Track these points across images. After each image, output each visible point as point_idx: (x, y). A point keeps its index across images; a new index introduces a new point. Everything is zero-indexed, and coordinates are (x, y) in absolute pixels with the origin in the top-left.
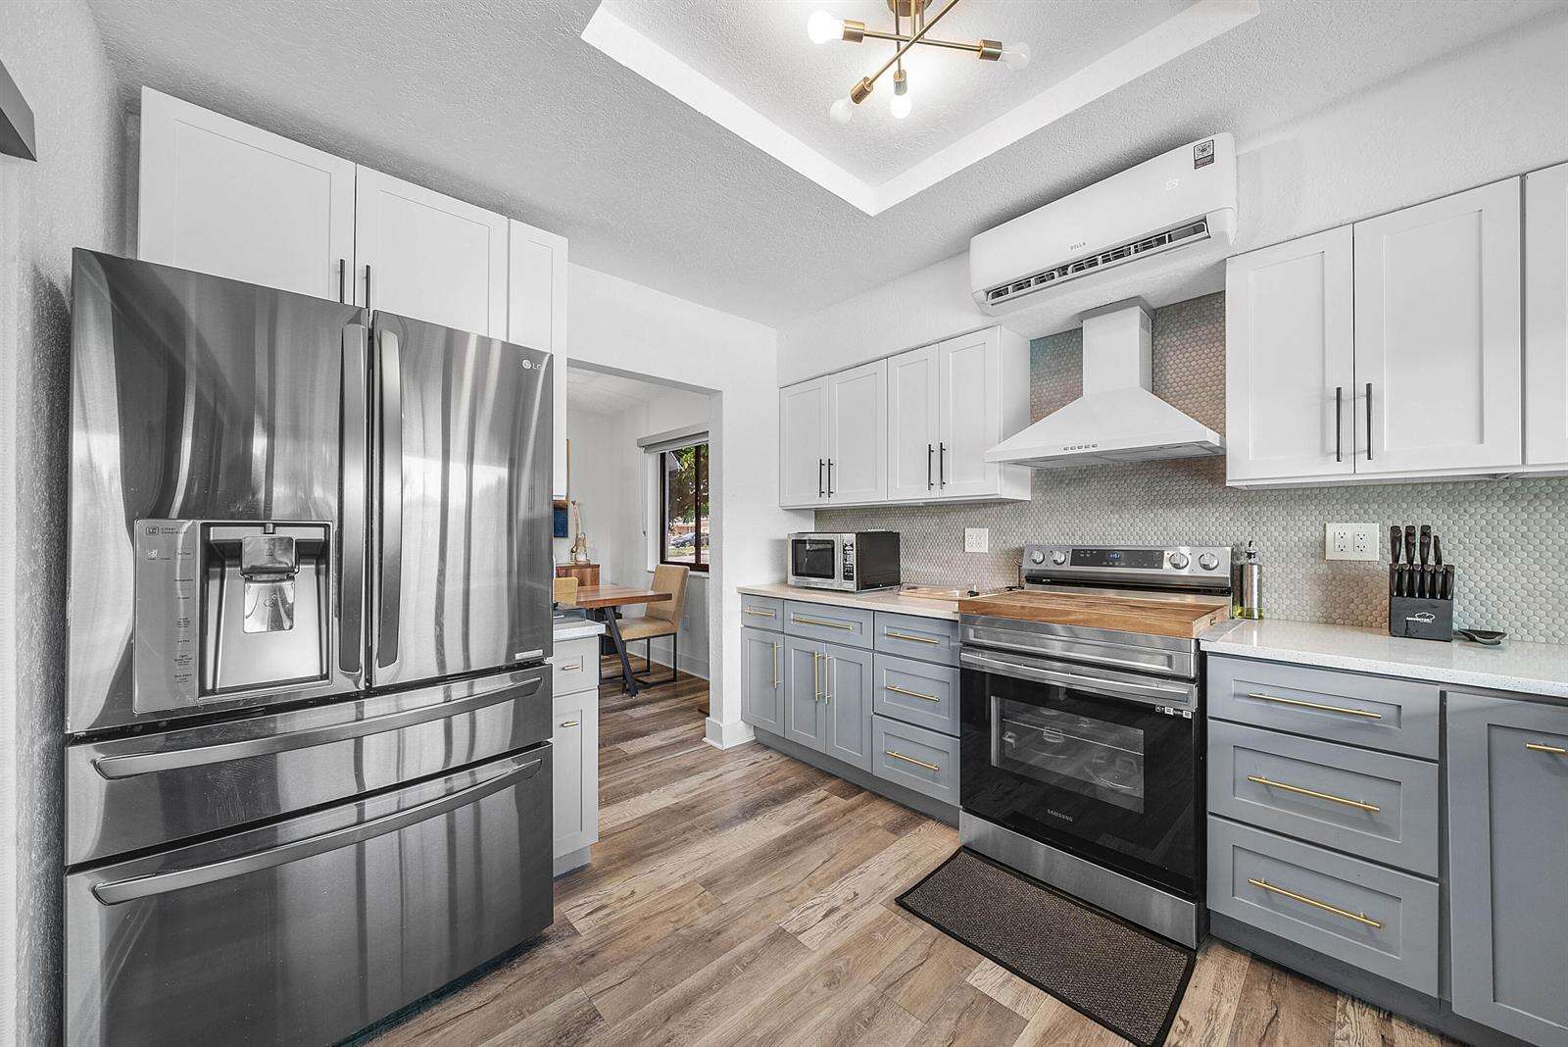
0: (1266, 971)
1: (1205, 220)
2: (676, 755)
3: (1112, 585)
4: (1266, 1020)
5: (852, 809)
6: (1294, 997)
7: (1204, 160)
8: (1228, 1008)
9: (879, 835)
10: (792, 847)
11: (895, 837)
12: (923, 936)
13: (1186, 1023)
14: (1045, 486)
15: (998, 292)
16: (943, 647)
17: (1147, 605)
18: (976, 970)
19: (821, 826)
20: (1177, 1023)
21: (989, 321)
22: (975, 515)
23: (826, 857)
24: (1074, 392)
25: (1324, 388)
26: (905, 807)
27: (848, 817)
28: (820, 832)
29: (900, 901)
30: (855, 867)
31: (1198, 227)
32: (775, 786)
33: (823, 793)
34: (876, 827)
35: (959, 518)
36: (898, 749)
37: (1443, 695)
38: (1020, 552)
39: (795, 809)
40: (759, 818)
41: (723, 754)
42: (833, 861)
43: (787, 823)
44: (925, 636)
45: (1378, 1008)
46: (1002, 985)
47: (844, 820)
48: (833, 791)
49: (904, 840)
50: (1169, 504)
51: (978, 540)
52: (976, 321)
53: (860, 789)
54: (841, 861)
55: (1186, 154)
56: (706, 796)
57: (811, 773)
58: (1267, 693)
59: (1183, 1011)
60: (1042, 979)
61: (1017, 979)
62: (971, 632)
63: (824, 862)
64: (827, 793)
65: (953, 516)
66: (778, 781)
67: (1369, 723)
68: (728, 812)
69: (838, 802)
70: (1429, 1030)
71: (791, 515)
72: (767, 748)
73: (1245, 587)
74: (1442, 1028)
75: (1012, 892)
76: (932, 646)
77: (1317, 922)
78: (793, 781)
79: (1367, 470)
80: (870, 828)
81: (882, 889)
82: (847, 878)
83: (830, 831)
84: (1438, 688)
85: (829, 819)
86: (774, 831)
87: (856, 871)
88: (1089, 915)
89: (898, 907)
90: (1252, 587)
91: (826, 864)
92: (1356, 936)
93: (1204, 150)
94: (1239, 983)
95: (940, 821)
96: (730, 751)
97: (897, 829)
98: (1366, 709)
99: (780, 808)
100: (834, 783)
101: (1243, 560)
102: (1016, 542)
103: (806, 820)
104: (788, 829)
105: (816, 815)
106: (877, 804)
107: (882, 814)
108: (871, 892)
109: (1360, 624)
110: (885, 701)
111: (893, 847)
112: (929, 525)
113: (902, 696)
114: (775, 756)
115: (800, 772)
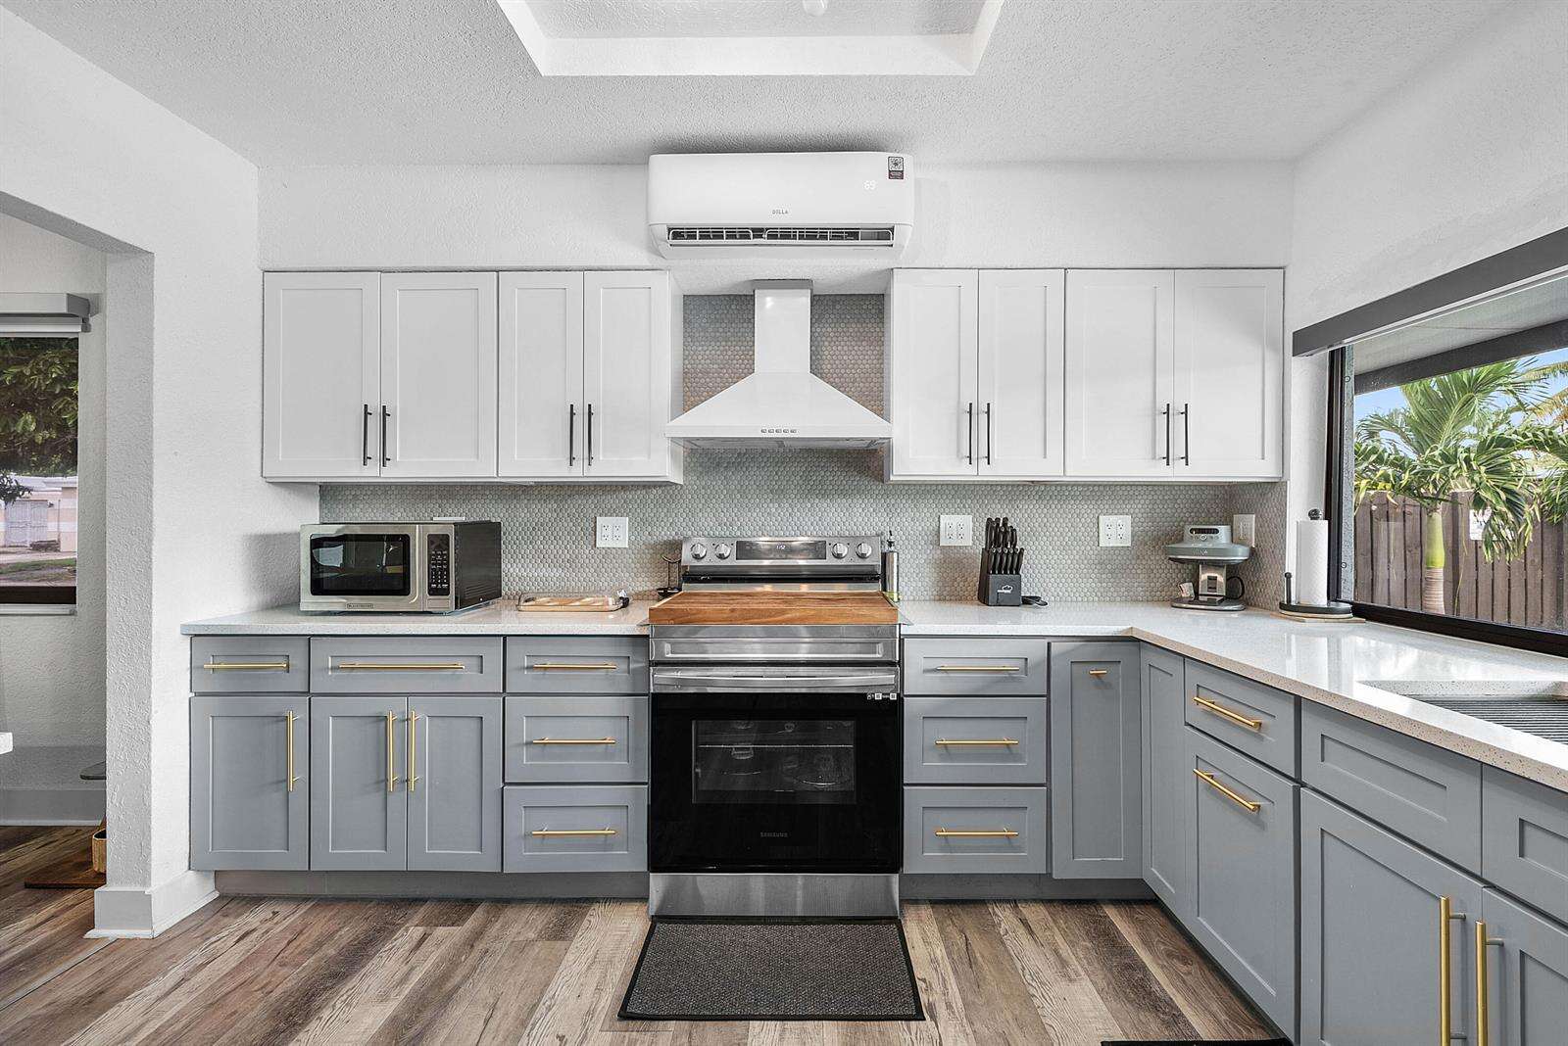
0: (943, 909)
1: (892, 229)
2: (32, 986)
3: (772, 579)
4: (964, 945)
5: (478, 934)
6: (967, 918)
7: (896, 174)
8: (940, 952)
9: (540, 949)
10: (418, 1027)
11: (559, 944)
12: (675, 1038)
13: (924, 980)
14: (700, 469)
15: (677, 234)
16: (619, 674)
17: (832, 597)
18: (750, 1039)
19: (445, 977)
20: (919, 983)
21: (659, 262)
22: (611, 500)
23: (485, 1014)
24: (746, 368)
25: (959, 402)
26: (552, 901)
27: (480, 946)
28: (449, 986)
29: (625, 1015)
30: (535, 1006)
31: (884, 234)
32: (320, 954)
33: (416, 932)
34: (530, 943)
35: (589, 504)
36: (547, 824)
37: (1049, 644)
38: (675, 546)
39: (383, 973)
40: (326, 1014)
41: (157, 945)
42: (498, 1014)
43: (384, 998)
44: (592, 661)
45: (1008, 901)
46: (781, 1038)
47: (476, 953)
48: (430, 923)
49: (577, 942)
50: (824, 494)
51: (614, 532)
52: (643, 258)
53: (470, 904)
54: (511, 1006)
55: (880, 161)
56: (178, 1027)
57: (372, 910)
58: (947, 665)
59: (918, 973)
60: (811, 1010)
61: (790, 1024)
62: (667, 647)
63: (487, 1022)
64: (421, 929)
65: (579, 500)
66: (320, 945)
67: (1008, 676)
68: (250, 1032)
69: (449, 936)
70: (1035, 901)
71: (283, 492)
72: (257, 900)
73: (887, 574)
74: (1040, 896)
75: (732, 941)
76: (602, 673)
77: (977, 849)
78: (347, 934)
79: (986, 473)
80: (522, 948)
81: (590, 1013)
82: (534, 1025)
83: (466, 978)
84: (1046, 641)
85: (453, 963)
86: (369, 1021)
87: (542, 1009)
88: (808, 928)
89: (625, 1022)
90: (893, 573)
91: (493, 1024)
92: (999, 849)
93: (896, 164)
94: (935, 927)
95: (607, 900)
96: (171, 935)
97: (560, 932)
98: (1008, 665)
99: (355, 981)
100: (423, 911)
101: (887, 548)
102: (666, 534)
103: (415, 978)
104: (390, 1008)
105: (428, 965)
106: (510, 913)
107: (526, 924)
108: (578, 1023)
109: (960, 599)
110: (522, 763)
111: (570, 957)
112: (544, 511)
113: (556, 750)
114: (283, 909)
115: (352, 917)
